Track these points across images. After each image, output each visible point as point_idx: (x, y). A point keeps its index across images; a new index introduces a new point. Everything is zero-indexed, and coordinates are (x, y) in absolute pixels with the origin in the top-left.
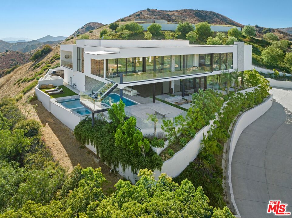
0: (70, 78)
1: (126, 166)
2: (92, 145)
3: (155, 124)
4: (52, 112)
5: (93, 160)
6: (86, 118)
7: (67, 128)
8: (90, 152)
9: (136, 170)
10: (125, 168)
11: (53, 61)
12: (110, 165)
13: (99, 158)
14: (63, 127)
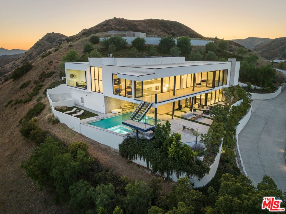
0: (81, 98)
1: (181, 174)
2: (141, 160)
3: (196, 138)
4: (83, 134)
5: (145, 172)
6: (128, 137)
7: (106, 147)
8: (139, 166)
9: (191, 176)
10: (180, 175)
11: (42, 79)
12: (163, 174)
13: (150, 170)
14: (102, 146)
